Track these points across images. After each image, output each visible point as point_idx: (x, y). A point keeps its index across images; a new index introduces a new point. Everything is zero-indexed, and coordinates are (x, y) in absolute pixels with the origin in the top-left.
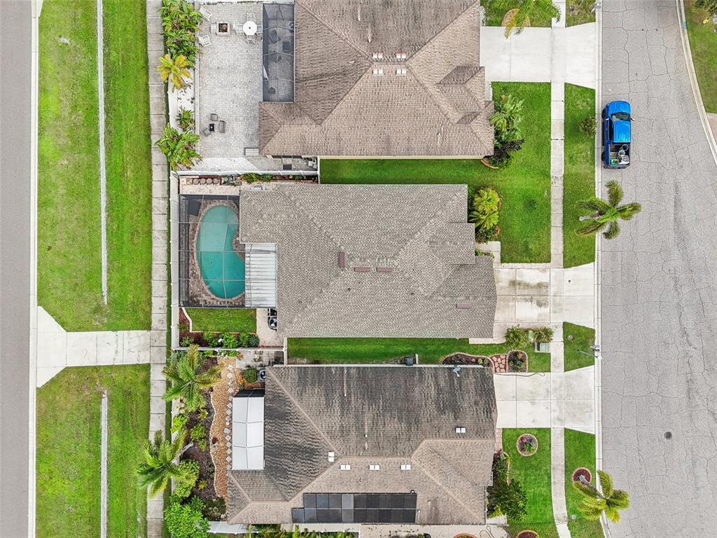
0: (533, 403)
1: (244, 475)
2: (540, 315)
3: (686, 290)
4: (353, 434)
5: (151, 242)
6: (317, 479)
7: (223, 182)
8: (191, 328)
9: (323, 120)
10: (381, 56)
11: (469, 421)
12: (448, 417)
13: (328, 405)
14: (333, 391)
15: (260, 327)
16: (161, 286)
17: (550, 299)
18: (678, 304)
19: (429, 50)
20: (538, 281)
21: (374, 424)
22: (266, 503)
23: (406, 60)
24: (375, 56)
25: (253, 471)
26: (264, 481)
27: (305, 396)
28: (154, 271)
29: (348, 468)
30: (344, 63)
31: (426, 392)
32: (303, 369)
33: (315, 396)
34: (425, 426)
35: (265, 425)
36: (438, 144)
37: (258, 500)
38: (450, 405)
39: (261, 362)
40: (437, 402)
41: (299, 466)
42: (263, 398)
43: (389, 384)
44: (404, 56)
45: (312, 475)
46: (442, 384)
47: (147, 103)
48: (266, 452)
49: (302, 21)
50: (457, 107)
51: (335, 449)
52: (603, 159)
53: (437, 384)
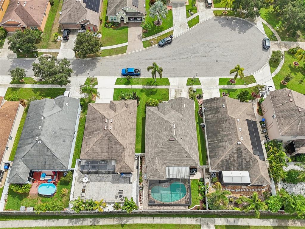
0: (212, 93)
1: (252, 178)
2: (185, 91)
3: (175, 57)
4: (230, 137)
5: (165, 224)
6: (248, 149)
7: (142, 192)
8: (199, 206)
9: (124, 148)
10: (106, 127)
11: (221, 104)
12: (220, 110)
13: (222, 146)
14: (217, 146)
15: (196, 178)
16: (183, 220)
17: (179, 89)
18: (179, 59)
19: (104, 114)
20: (174, 92)
21: (226, 131)
22: (260, 169)
23: (108, 119)
24: (106, 129)
25: (250, 175)
26: (252, 170)
27: (220, 155)
28: (177, 223)
29: (242, 137)
30: (106, 140)
31: (213, 117)
32: (211, 157)
33: (219, 151)
34: (224, 116)
35: (232, 171)
36: (133, 114)
37: (260, 171)
38: (216, 110)
39: (209, 177)
40: (216, 114)
41: (244, 156)
42: (222, 171)
43: (212, 128)
44: (107, 120)
45: (246, 150)
46: (210, 113)
47: (108, 226)
48: (241, 170)
49: (88, 157)
50: (122, 108)
51: (236, 142)
52: (138, 76)
53: (210, 114)
